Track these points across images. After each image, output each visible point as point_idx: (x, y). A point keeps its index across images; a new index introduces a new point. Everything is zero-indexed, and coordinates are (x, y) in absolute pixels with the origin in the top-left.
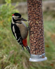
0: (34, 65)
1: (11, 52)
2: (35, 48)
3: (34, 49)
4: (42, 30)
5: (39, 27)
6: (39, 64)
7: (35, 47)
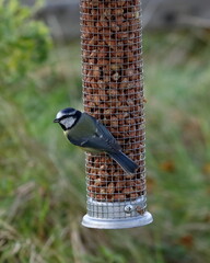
0: (114, 242)
1: (23, 189)
2: (107, 175)
3: (104, 179)
4: (135, 102)
5: (125, 91)
6: (135, 241)
7: (108, 171)
